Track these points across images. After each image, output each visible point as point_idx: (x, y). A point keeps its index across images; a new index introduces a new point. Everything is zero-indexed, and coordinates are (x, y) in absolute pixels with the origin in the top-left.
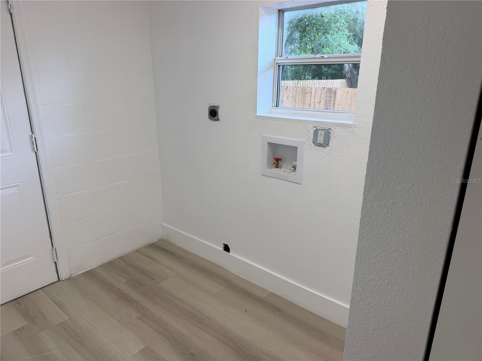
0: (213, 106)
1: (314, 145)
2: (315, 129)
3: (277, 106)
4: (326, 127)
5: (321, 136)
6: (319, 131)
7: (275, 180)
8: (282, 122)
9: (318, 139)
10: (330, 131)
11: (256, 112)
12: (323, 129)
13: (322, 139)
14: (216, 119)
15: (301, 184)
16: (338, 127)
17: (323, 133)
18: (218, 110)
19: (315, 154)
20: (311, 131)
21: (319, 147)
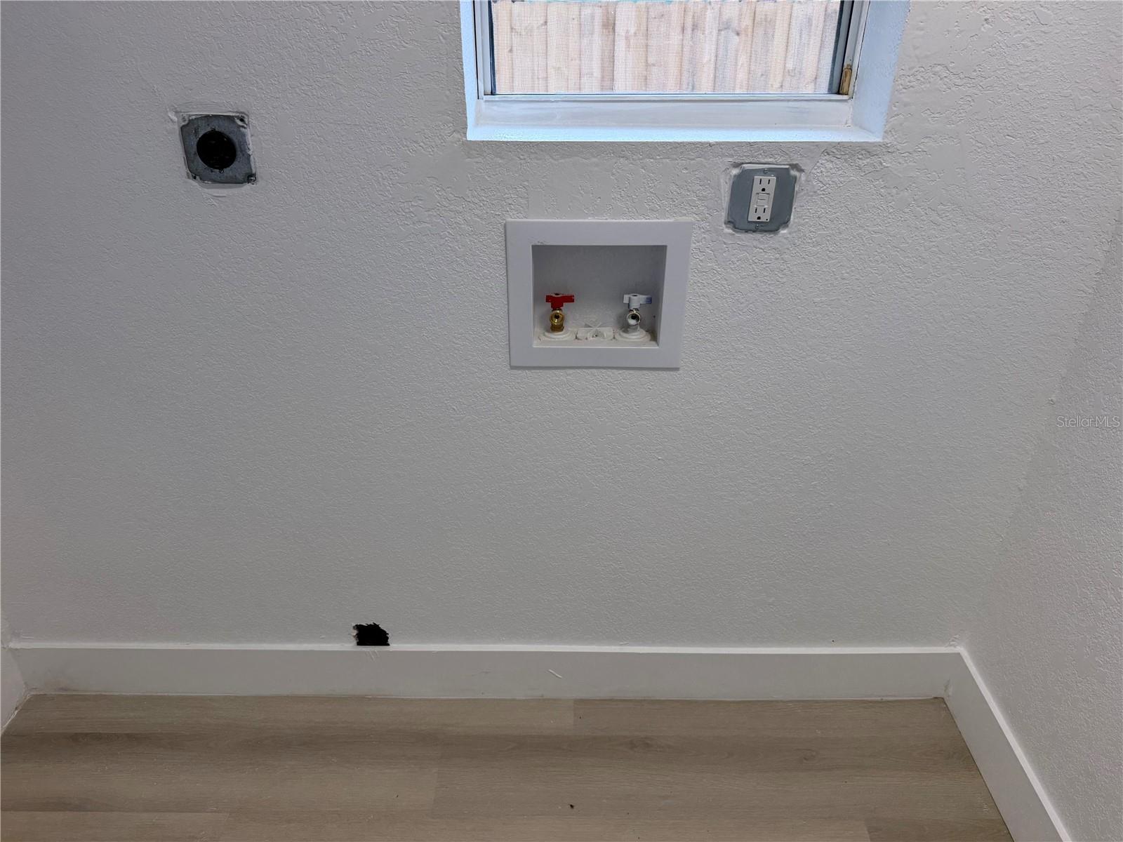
0: (207, 116)
1: (730, 231)
2: (735, 172)
3: (493, 93)
4: (782, 162)
5: (763, 195)
6: (757, 178)
7: (570, 375)
8: (594, 160)
9: (753, 206)
10: (793, 173)
11: (464, 128)
12: (770, 170)
13: (768, 207)
14: (240, 178)
15: (677, 369)
16: (827, 157)
17: (771, 183)
18: (244, 135)
19: (735, 260)
20: (722, 181)
21: (750, 235)
